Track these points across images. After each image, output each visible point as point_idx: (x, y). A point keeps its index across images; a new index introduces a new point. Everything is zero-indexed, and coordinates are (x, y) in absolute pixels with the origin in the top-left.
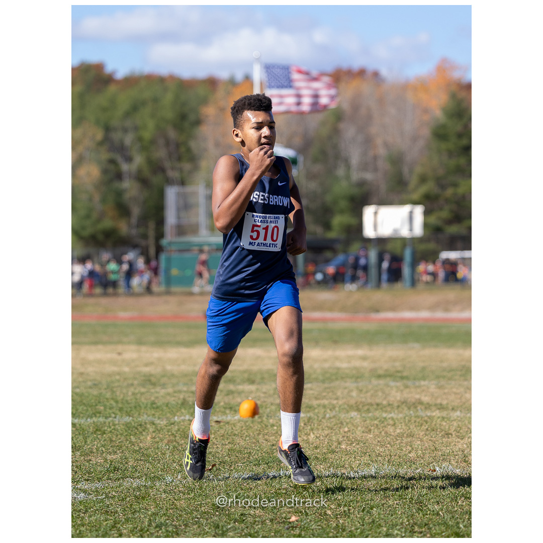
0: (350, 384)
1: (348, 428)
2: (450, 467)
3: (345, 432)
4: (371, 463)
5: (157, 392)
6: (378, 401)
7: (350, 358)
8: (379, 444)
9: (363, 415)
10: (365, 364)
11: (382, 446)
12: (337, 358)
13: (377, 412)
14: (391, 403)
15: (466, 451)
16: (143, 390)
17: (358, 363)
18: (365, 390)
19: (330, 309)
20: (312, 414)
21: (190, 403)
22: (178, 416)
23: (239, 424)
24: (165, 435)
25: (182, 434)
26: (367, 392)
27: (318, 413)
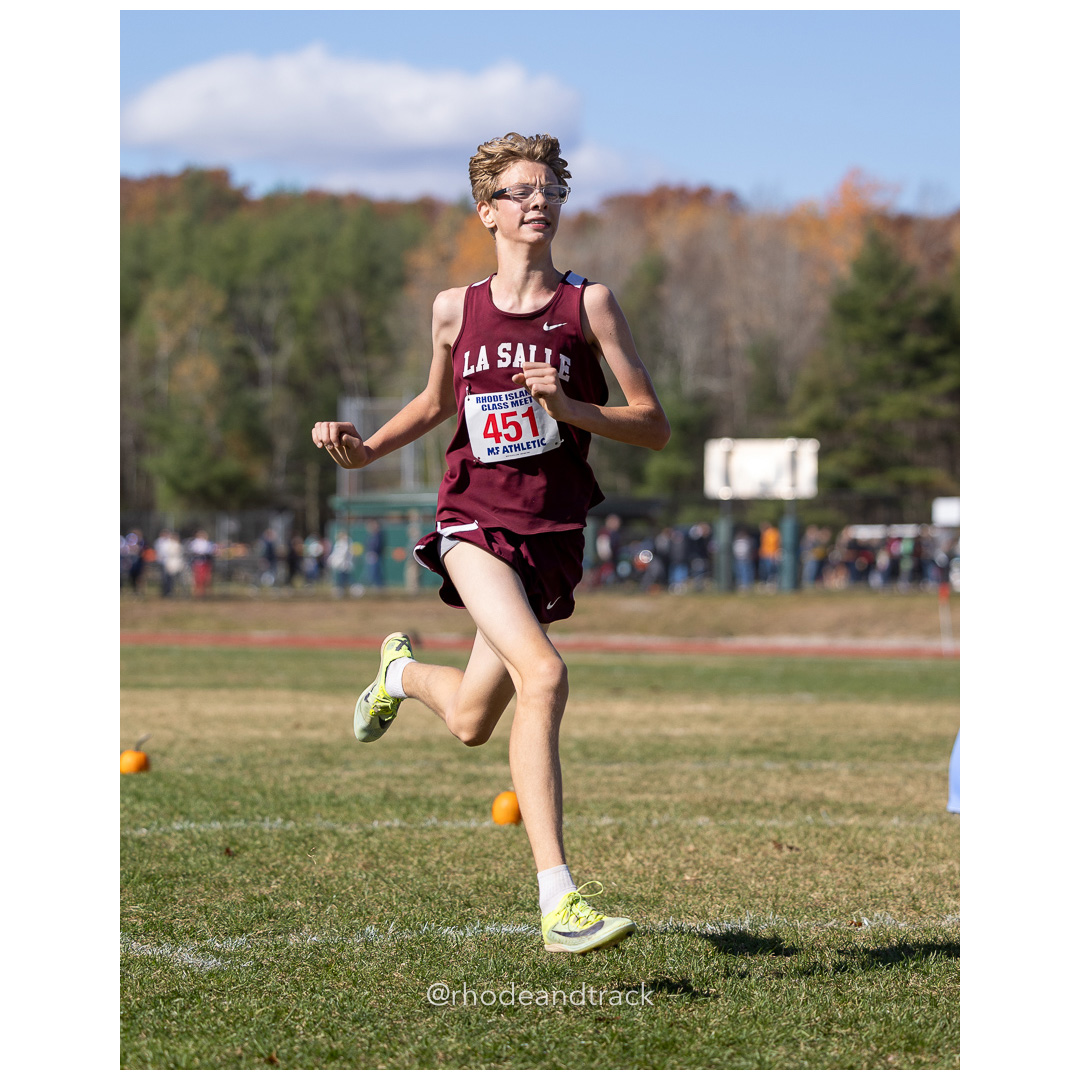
0: (689, 765)
1: (695, 845)
2: (889, 917)
3: (690, 853)
4: (742, 909)
5: (336, 777)
6: (746, 797)
7: (687, 719)
8: (754, 875)
9: (721, 822)
10: (717, 729)
11: (760, 878)
12: (664, 719)
13: (746, 816)
14: (769, 800)
15: (915, 891)
16: (309, 772)
17: (703, 729)
18: (719, 777)
19: (643, 630)
20: (625, 820)
21: (400, 796)
22: (379, 820)
23: (493, 836)
24: (358, 854)
25: (390, 853)
26: (724, 780)
27: (637, 817)
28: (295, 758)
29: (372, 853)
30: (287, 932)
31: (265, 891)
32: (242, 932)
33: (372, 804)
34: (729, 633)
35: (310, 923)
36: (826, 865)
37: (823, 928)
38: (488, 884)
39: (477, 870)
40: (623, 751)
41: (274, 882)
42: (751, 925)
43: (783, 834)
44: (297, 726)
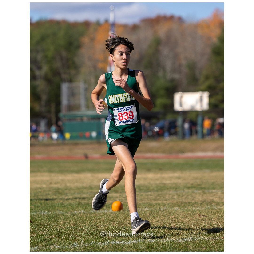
0: (172, 192)
1: (174, 216)
3: (173, 218)
4: (189, 235)
6: (189, 201)
7: (171, 178)
9: (182, 209)
10: (180, 181)
11: (194, 225)
12: (163, 178)
13: (190, 207)
14: (197, 202)
16: (55, 197)
17: (176, 181)
18: (181, 195)
19: (156, 152)
20: (153, 209)
21: (83, 204)
22: (77, 211)
23: (112, 215)
24: (71, 221)
25: (81, 221)
26: (182, 196)
27: (156, 208)
28: (50, 193)
29: (75, 221)
30: (50, 245)
31: (43, 233)
32: (36, 245)
33: (74, 206)
34: (182, 152)
35: (57, 242)
36: (215, 221)
37: (214, 240)
38: (111, 229)
39: (107, 225)
40: (151, 188)
41: (45, 230)
42: (192, 239)
43: (201, 212)
44: (51, 183)
